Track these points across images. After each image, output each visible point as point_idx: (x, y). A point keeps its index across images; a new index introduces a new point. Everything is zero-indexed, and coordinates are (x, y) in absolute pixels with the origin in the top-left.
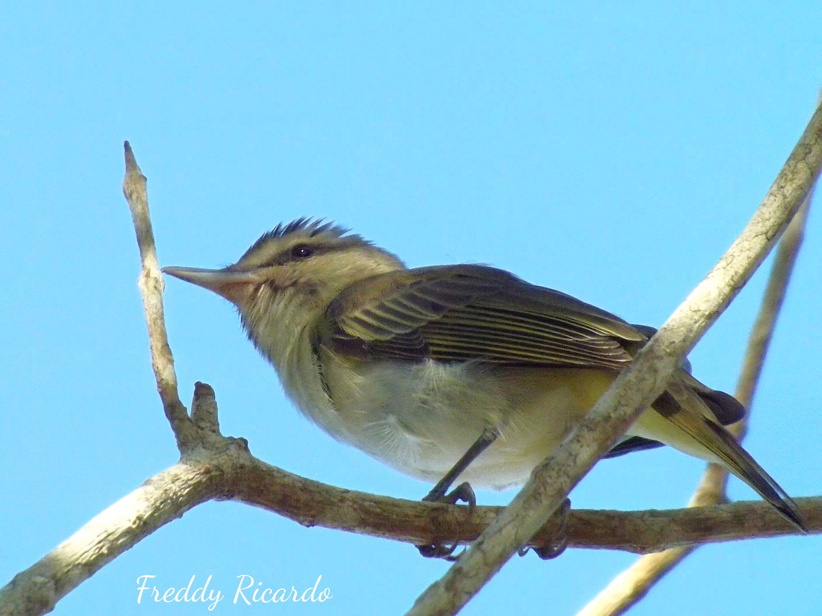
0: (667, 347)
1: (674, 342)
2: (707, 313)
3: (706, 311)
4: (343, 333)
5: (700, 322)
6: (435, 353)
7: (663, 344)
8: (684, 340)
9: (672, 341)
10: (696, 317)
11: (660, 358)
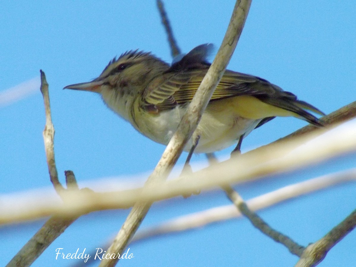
0: (193, 109)
1: (195, 106)
2: (208, 88)
3: (207, 87)
4: (146, 102)
5: (206, 93)
6: (179, 104)
7: (191, 109)
8: (200, 104)
9: (194, 106)
10: (203, 92)
11: (190, 115)
